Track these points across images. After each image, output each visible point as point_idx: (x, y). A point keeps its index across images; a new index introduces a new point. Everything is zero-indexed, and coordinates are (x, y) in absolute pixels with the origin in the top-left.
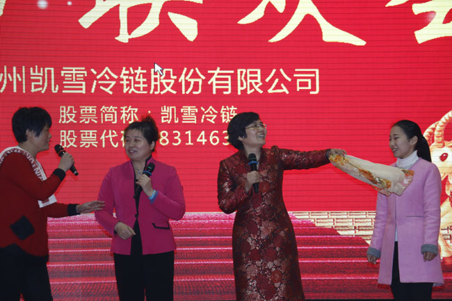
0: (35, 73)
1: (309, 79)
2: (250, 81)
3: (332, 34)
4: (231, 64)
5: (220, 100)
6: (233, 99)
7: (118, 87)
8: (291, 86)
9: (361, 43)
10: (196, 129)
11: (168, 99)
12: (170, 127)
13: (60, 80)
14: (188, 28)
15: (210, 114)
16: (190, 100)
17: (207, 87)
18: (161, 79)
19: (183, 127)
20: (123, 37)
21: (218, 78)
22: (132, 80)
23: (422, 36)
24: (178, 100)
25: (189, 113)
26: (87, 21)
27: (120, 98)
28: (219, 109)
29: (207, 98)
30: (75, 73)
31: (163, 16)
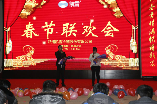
0: (56, 41)
1: (90, 41)
2: (83, 41)
3: (94, 35)
4: (80, 39)
5: (79, 44)
6: (81, 44)
7: (66, 43)
8: (88, 42)
9: (97, 36)
10: (76, 48)
11: (72, 44)
12: (72, 48)
13: (59, 42)
14: (75, 35)
15: (78, 46)
16: (75, 44)
17: (77, 42)
18: (71, 42)
19: (74, 48)
20: (67, 36)
21: (79, 41)
22: (68, 42)
23: (106, 35)
24: (73, 44)
25: (75, 46)
26: (62, 34)
27: (66, 44)
28: (79, 45)
29: (77, 44)
30: (61, 41)
31: (72, 34)
